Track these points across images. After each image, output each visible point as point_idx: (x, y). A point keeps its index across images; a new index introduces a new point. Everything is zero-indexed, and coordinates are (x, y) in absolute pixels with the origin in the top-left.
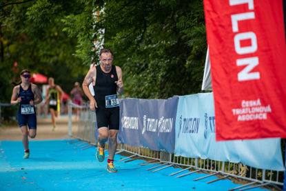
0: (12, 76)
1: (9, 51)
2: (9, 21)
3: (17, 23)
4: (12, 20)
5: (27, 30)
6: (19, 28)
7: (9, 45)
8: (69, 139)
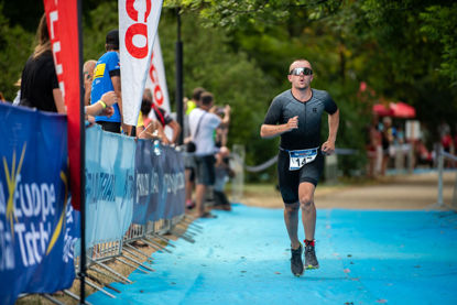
0: (356, 107)
1: (352, 68)
2: (346, 20)
3: (357, 24)
4: (351, 20)
5: (373, 34)
6: (360, 33)
7: (353, 57)
8: (439, 210)
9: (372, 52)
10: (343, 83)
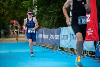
0: (7, 21)
4: (7, 3)
6: (9, 6)
7: (6, 11)
8: (26, 42)
9: (10, 10)
10: (4, 17)
